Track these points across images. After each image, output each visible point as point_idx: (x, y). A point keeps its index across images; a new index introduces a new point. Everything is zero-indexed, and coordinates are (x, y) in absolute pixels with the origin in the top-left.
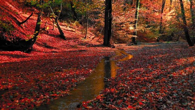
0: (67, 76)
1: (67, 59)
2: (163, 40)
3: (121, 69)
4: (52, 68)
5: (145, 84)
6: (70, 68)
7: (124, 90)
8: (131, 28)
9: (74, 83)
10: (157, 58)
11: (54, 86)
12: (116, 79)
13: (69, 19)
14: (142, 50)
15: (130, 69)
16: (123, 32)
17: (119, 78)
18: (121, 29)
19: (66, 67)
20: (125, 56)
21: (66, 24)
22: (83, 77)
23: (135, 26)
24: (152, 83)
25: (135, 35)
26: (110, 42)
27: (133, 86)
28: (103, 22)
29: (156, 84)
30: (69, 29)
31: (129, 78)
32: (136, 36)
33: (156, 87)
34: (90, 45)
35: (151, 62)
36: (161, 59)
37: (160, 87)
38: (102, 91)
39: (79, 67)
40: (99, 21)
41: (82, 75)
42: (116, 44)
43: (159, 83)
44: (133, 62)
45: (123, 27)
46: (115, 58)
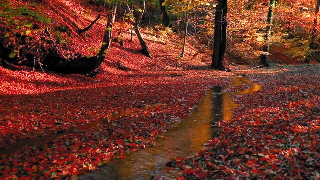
0: (151, 115)
1: (153, 89)
2: (317, 61)
3: (240, 108)
4: (127, 103)
5: (283, 134)
6: (157, 102)
7: (246, 143)
8: (260, 39)
9: (164, 128)
10: (305, 91)
11: (132, 131)
12: (232, 123)
13: (156, 24)
14: (277, 78)
15: (256, 108)
16: (246, 47)
17: (237, 122)
18: (242, 40)
19: (150, 101)
20: (248, 86)
21: (151, 32)
22: (178, 117)
23: (266, 36)
24: (295, 134)
25: (267, 51)
26: (222, 63)
27: (261, 136)
28: (211, 29)
29: (302, 135)
30: (156, 40)
31: (254, 123)
32: (268, 53)
33: (302, 141)
34: (189, 66)
35: (293, 98)
36: (312, 94)
37: (311, 141)
38: (208, 142)
39: (171, 101)
40: (206, 28)
41: (177, 115)
42: (232, 65)
43: (308, 133)
44: (262, 97)
45: (245, 37)
46: (231, 88)
